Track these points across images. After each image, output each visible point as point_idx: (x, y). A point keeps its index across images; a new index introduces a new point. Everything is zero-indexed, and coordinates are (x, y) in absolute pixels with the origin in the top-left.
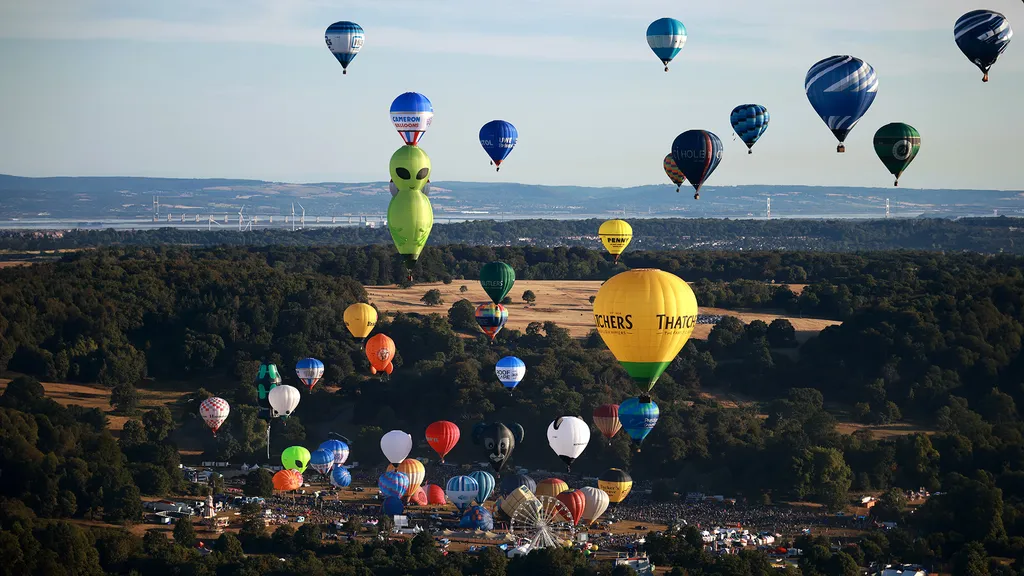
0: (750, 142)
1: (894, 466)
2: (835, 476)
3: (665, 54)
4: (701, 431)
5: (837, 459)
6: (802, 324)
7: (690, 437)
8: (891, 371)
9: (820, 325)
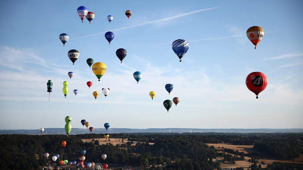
0: (169, 92)
1: (156, 161)
2: (146, 162)
3: (138, 79)
4: (128, 157)
5: (147, 160)
6: (150, 144)
7: (126, 158)
8: (162, 150)
9: (152, 144)
